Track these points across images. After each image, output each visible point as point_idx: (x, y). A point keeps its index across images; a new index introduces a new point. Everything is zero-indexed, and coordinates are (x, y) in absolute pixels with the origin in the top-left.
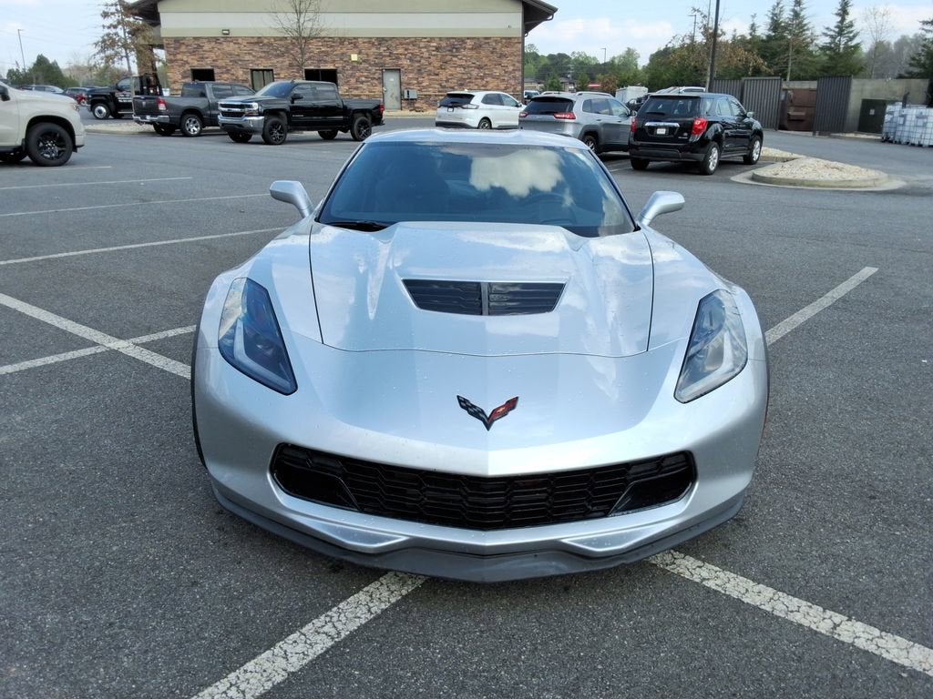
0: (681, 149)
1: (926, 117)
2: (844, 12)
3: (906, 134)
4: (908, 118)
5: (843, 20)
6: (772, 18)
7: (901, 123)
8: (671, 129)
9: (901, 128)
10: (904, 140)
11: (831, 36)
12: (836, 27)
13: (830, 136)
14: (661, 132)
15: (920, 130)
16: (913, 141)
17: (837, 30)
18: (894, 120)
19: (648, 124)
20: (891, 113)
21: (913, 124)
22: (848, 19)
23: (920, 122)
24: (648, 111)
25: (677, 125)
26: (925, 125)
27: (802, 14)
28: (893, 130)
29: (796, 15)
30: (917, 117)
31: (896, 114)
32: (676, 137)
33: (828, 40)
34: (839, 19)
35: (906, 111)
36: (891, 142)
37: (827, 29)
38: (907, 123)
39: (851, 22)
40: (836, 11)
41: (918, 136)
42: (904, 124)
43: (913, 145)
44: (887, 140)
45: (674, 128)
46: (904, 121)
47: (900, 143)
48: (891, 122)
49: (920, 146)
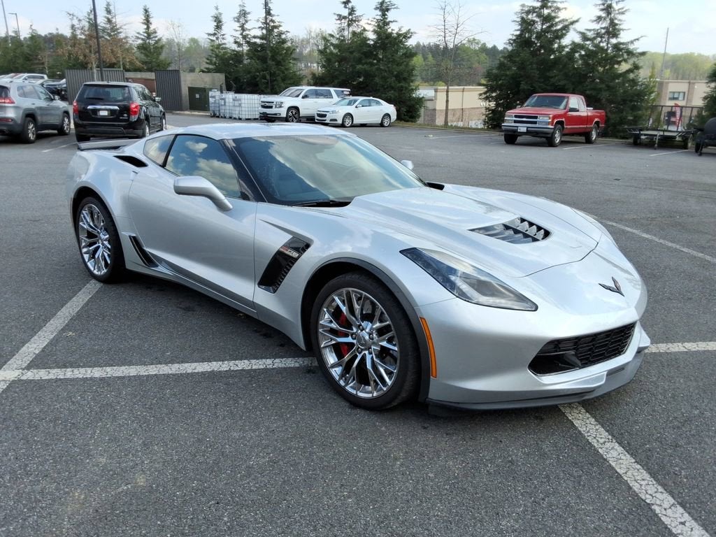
0: (125, 127)
1: (240, 100)
2: (147, 22)
3: (228, 111)
4: (227, 100)
5: (148, 28)
6: (89, 22)
7: (223, 103)
8: (112, 112)
9: (223, 107)
10: (228, 116)
11: (142, 39)
12: (144, 32)
13: (173, 114)
14: (104, 113)
15: (238, 109)
16: (234, 116)
17: (146, 35)
18: (217, 102)
19: (90, 107)
20: (214, 97)
21: (231, 104)
22: (152, 27)
23: (237, 103)
24: (85, 97)
25: (116, 108)
26: (240, 105)
27: (114, 20)
28: (218, 109)
29: (109, 21)
30: (234, 100)
31: (217, 98)
32: (118, 117)
33: (140, 42)
34: (145, 27)
35: (224, 96)
36: (218, 117)
37: (138, 33)
38: (227, 104)
39: (154, 29)
40: (142, 21)
41: (237, 112)
42: (225, 104)
43: (235, 119)
44: (214, 116)
45: (115, 110)
46: (225, 102)
47: (225, 117)
48: (215, 103)
49: (240, 119)
